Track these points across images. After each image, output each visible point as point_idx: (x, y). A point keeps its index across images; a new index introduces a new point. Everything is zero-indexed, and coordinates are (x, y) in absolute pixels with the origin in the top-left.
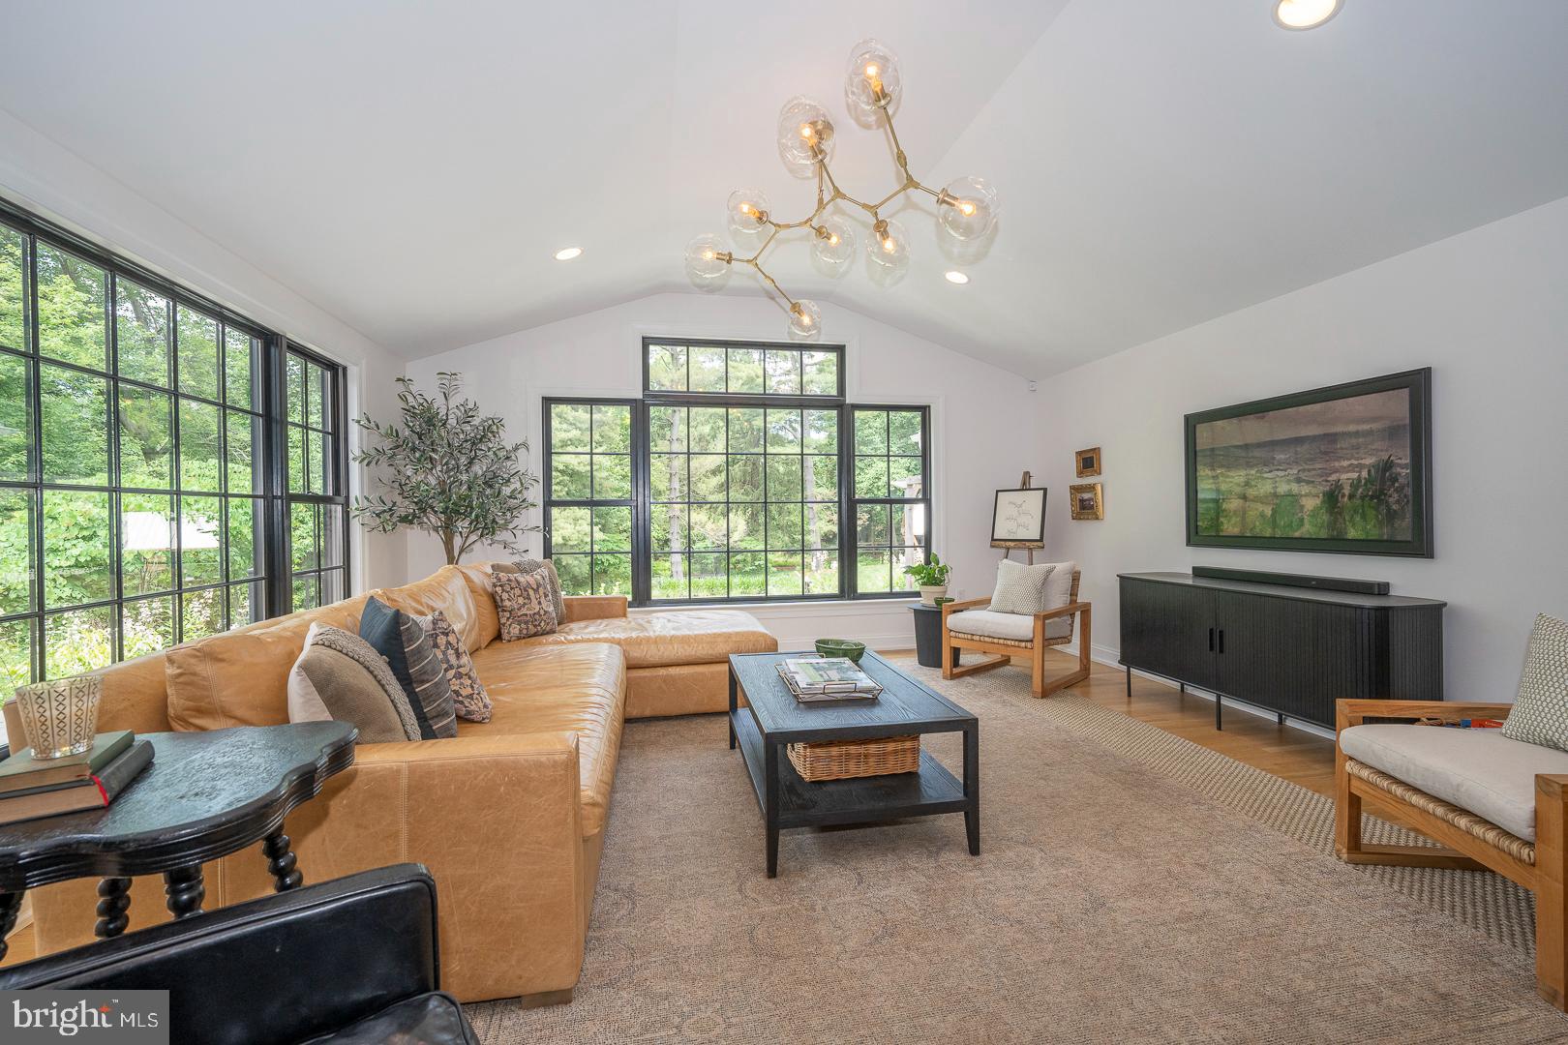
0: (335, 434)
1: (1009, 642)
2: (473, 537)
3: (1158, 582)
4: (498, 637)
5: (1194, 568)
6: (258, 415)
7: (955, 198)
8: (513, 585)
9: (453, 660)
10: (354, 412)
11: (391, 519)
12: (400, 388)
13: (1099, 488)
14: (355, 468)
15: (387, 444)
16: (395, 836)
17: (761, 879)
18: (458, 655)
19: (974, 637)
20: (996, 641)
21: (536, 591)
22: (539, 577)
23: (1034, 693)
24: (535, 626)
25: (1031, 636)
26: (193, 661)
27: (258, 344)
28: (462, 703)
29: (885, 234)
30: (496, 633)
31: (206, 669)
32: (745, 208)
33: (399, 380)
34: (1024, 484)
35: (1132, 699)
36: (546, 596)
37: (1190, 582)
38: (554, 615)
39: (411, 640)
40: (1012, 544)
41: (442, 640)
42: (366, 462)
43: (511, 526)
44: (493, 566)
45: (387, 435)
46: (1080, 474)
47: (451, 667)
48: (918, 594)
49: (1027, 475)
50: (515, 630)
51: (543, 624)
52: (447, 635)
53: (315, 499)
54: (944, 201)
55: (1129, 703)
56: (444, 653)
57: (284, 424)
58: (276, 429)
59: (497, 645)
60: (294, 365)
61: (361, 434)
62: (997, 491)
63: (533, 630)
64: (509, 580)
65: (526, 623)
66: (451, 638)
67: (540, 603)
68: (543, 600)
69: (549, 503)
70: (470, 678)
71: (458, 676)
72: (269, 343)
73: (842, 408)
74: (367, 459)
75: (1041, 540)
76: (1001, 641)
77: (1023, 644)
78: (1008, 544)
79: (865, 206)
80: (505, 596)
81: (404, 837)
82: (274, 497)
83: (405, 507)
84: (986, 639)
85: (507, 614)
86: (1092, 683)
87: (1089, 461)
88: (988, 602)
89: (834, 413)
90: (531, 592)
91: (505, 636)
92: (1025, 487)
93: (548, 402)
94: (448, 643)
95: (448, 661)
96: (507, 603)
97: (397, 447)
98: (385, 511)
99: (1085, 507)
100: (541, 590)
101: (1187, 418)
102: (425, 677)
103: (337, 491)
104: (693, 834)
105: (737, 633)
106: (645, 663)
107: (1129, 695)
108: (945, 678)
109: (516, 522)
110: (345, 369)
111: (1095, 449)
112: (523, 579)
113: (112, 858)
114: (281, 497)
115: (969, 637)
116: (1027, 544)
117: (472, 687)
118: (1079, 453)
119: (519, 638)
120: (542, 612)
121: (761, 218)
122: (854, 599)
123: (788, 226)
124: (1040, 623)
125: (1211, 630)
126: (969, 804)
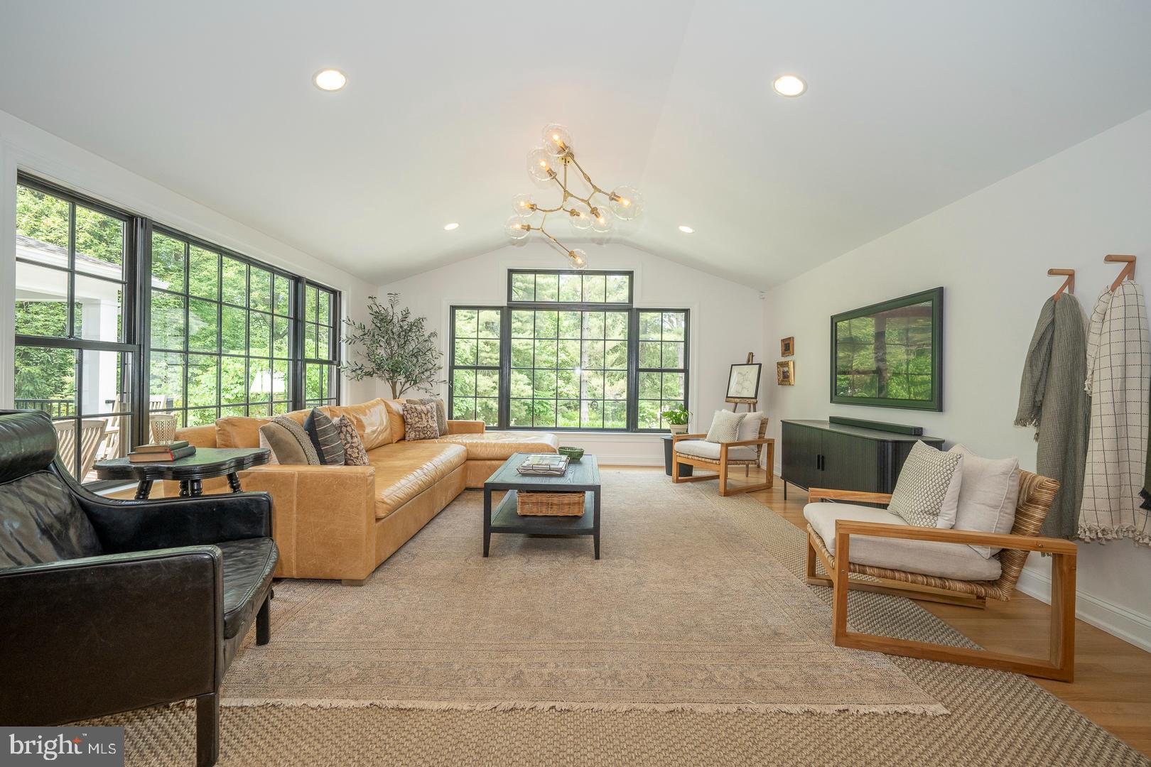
0: (334, 328)
1: (707, 460)
2: (407, 385)
3: (805, 426)
4: (403, 439)
5: (830, 417)
6: (291, 318)
7: (619, 197)
8: (413, 410)
9: (349, 439)
10: (344, 317)
11: (361, 373)
12: (370, 302)
13: (792, 363)
14: (344, 345)
15: (359, 333)
16: (292, 502)
17: (480, 557)
18: (352, 437)
19: (689, 457)
20: (700, 459)
21: (426, 415)
22: (429, 407)
23: (720, 492)
24: (424, 434)
25: (719, 456)
26: (225, 425)
27: (292, 282)
28: (352, 460)
29: (597, 215)
30: (402, 436)
31: (229, 428)
32: (522, 204)
33: (370, 297)
34: (749, 361)
35: (787, 501)
36: (432, 417)
37: (827, 427)
38: (437, 428)
39: (320, 425)
40: (738, 400)
41: (344, 429)
42: (349, 342)
43: (430, 380)
44: (407, 401)
45: (359, 328)
46: (783, 354)
47: (348, 443)
48: (669, 431)
49: (751, 355)
50: (412, 435)
51: (429, 433)
52: (346, 427)
53: (322, 362)
54: (613, 199)
55: (785, 503)
56: (345, 436)
57: (303, 322)
58: (299, 324)
59: (402, 442)
60: (310, 292)
61: (347, 328)
62: (732, 365)
63: (422, 436)
64: (411, 408)
65: (419, 431)
66: (349, 429)
67: (428, 421)
68: (430, 420)
69: (453, 367)
70: (358, 449)
71: (352, 447)
72: (298, 282)
73: (632, 312)
74: (351, 341)
75: (756, 398)
76: (703, 459)
77: (714, 462)
78: (736, 400)
79: (582, 200)
80: (408, 416)
81: (295, 502)
82: (299, 360)
83: (369, 366)
84: (696, 458)
85: (409, 426)
86: (774, 491)
87: (787, 346)
88: (705, 436)
89: (626, 314)
90: (423, 415)
91: (407, 438)
92: (749, 362)
93: (453, 308)
94: (347, 431)
95: (347, 440)
96: (409, 420)
97: (365, 335)
98: (357, 369)
99: (785, 379)
100: (429, 415)
101: (832, 318)
102: (326, 443)
103: (334, 358)
104: (463, 538)
105: (532, 444)
106: (479, 458)
107: (785, 499)
108: (673, 482)
109: (433, 377)
110: (340, 292)
111: (790, 338)
112: (419, 407)
113: (171, 473)
114: (301, 360)
115: (686, 456)
116: (747, 400)
117: (358, 453)
118: (783, 341)
119: (414, 440)
120: (429, 426)
121: (533, 208)
122: (635, 432)
123: (551, 211)
124: (724, 448)
125: (819, 456)
126: (596, 531)
